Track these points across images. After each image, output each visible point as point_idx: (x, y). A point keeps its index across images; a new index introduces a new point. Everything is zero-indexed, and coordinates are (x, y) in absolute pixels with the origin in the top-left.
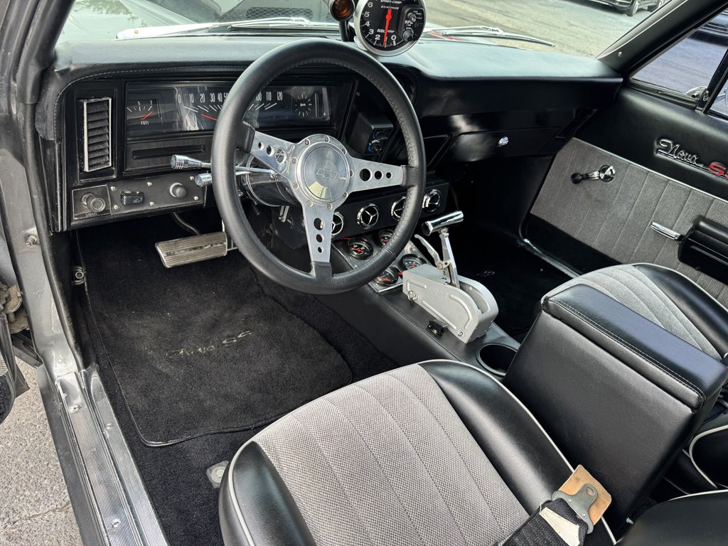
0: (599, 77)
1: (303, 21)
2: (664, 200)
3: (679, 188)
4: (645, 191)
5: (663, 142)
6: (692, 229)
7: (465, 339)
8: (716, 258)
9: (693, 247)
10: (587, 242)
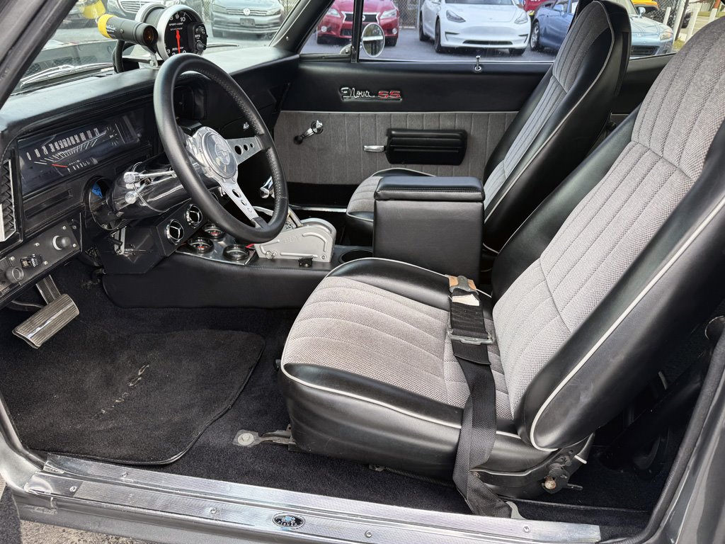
0: (280, 59)
1: (67, 67)
2: (363, 129)
3: (367, 116)
4: (348, 128)
5: (344, 90)
6: (389, 139)
7: (328, 260)
8: (413, 150)
9: (396, 150)
10: (328, 182)
